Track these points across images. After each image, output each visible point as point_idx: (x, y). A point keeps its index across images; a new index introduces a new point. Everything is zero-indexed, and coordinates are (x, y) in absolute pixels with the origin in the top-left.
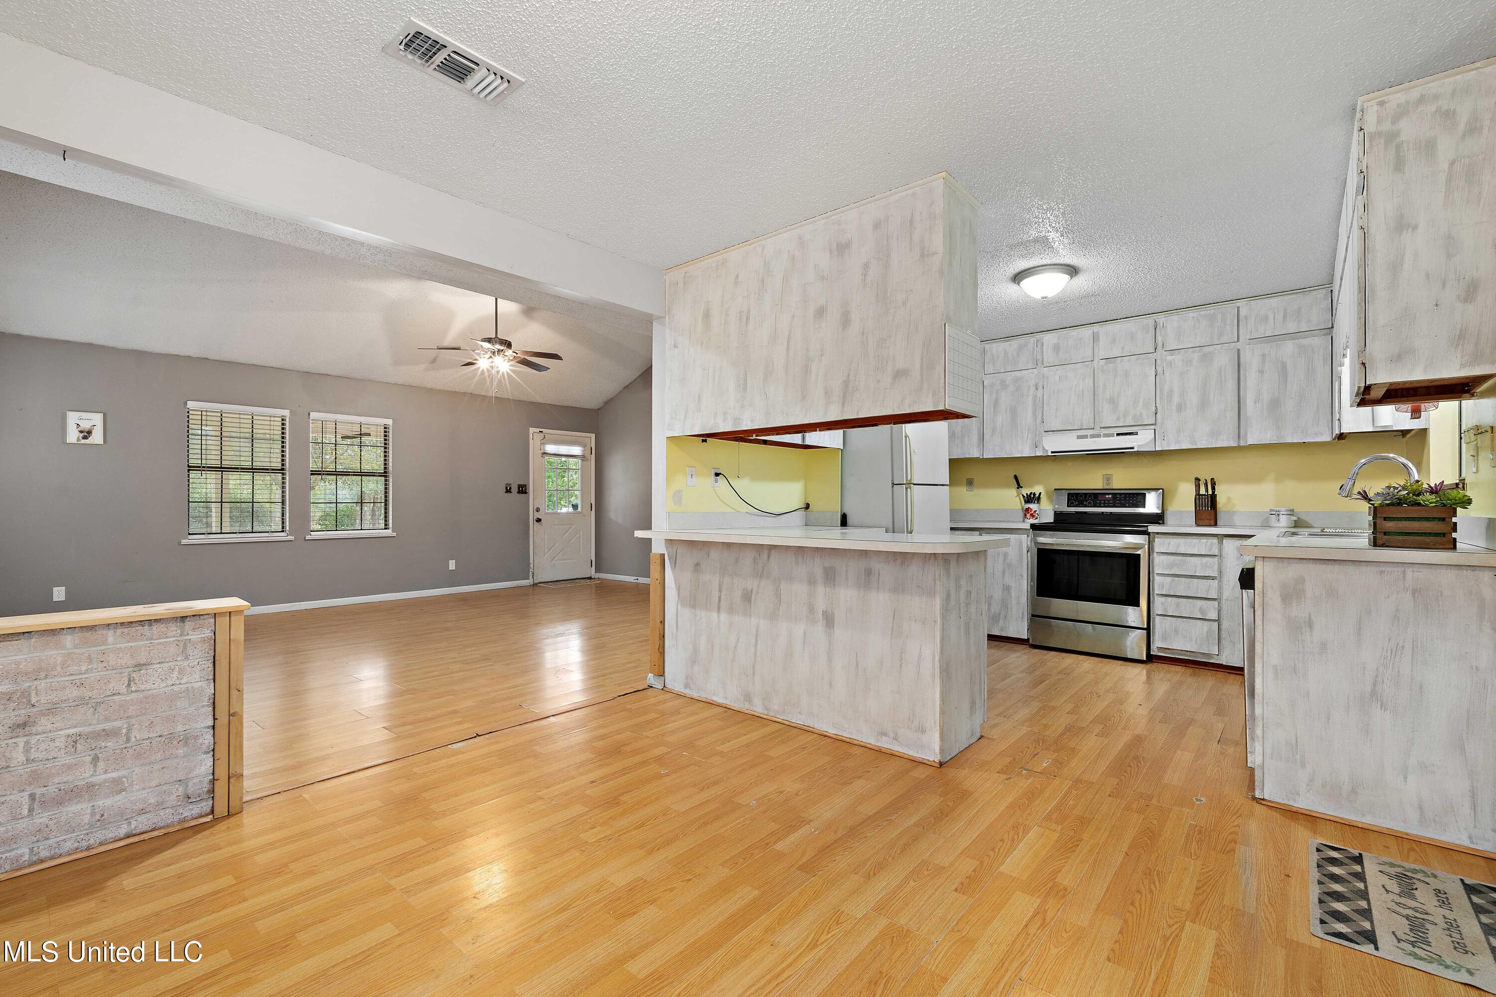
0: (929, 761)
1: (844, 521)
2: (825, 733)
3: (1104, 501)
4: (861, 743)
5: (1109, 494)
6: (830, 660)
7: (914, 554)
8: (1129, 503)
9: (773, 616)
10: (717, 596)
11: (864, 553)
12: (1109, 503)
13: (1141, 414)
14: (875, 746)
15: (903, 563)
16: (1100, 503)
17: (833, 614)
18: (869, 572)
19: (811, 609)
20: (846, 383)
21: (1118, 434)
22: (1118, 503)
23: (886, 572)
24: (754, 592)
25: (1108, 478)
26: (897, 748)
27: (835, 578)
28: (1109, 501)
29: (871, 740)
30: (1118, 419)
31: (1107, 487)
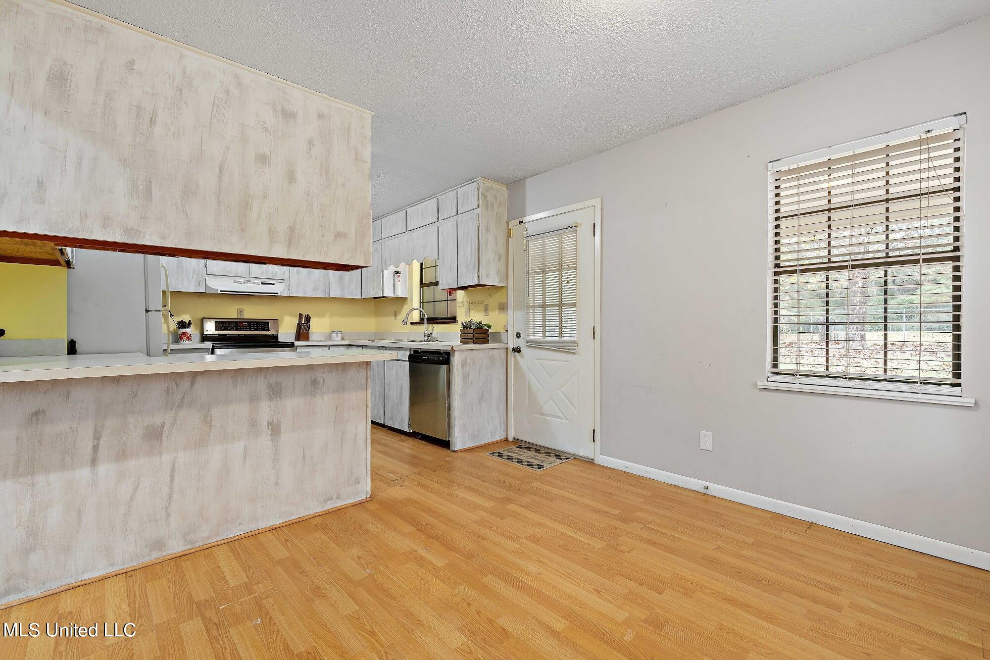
0: (364, 499)
1: (72, 348)
2: (274, 527)
3: (243, 327)
4: (310, 516)
5: (245, 322)
6: (276, 461)
7: (351, 364)
8: (260, 328)
9: (200, 443)
10: (90, 445)
11: (311, 368)
12: (246, 328)
13: (276, 272)
14: (321, 512)
15: (343, 370)
16: (240, 328)
17: (279, 422)
18: (315, 381)
19: (254, 424)
20: (292, 230)
21: (262, 283)
22: (252, 329)
23: (330, 379)
24: (166, 426)
25: (241, 312)
26: (340, 504)
27: (281, 391)
28: (246, 327)
29: (319, 509)
30: (262, 273)
31: (241, 318)
